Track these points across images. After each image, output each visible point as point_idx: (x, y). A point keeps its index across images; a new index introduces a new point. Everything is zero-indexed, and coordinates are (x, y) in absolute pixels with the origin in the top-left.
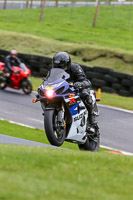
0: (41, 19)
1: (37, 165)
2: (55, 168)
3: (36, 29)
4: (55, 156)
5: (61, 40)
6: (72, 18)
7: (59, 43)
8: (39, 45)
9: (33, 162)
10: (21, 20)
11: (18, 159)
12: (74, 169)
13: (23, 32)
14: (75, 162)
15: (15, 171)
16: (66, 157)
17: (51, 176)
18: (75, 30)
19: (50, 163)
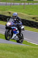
0: (24, 8)
1: (23, 51)
2: (28, 51)
3: (22, 11)
4: (28, 48)
5: (29, 14)
6: (33, 8)
7: (29, 15)
8: (23, 16)
9: (22, 50)
10: (18, 9)
11: (17, 49)
12: (33, 52)
13: (19, 12)
14: (33, 50)
15: (16, 52)
16: (31, 48)
17: (26, 54)
18: (34, 12)
19: (26, 50)
